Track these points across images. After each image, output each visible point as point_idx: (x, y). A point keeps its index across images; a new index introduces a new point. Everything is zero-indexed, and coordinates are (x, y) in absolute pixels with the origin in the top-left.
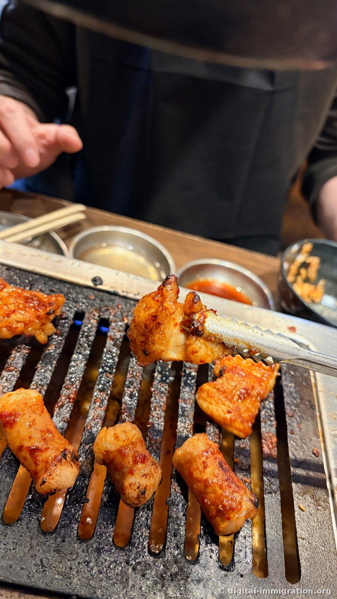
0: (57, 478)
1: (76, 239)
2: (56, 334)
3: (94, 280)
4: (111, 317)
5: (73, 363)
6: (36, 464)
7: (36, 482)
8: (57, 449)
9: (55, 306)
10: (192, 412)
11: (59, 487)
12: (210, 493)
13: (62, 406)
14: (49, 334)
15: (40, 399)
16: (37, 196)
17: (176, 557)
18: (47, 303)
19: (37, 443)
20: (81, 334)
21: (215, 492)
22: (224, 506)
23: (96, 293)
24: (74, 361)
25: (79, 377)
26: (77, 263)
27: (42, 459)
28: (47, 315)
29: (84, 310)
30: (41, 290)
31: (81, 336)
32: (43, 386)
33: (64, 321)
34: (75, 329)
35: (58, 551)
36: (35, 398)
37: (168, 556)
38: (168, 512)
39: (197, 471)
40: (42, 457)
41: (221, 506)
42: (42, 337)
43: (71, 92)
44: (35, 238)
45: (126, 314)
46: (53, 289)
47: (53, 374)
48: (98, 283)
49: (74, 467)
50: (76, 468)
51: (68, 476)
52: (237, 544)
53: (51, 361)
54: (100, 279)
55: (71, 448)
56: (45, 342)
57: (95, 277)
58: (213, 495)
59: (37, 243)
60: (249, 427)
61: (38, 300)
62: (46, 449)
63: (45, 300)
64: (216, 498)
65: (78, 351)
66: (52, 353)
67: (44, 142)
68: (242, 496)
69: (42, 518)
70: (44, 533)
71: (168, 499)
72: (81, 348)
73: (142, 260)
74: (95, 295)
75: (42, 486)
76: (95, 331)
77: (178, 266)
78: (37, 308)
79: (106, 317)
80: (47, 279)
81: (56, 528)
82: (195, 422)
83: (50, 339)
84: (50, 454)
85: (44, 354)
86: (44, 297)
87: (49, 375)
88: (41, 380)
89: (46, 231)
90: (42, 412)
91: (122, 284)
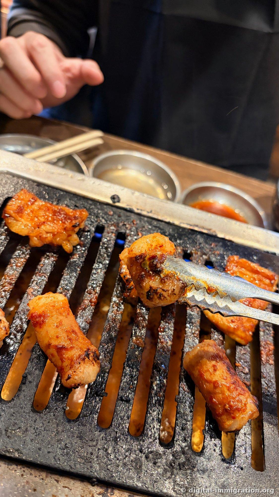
0: (81, 375)
1: (95, 161)
2: (79, 244)
3: (113, 198)
4: (128, 232)
5: (94, 271)
6: (62, 361)
7: (62, 377)
8: (81, 349)
9: (80, 219)
10: (198, 320)
11: (82, 382)
12: (219, 393)
13: (84, 309)
14: (74, 245)
15: (66, 302)
16: (62, 124)
17: (184, 449)
18: (73, 216)
19: (63, 342)
20: (102, 246)
21: (223, 393)
22: (231, 406)
23: (114, 209)
24: (95, 269)
25: (99, 284)
26: (98, 182)
27: (68, 357)
28: (73, 228)
29: (104, 224)
30: (67, 206)
31: (101, 247)
32: (68, 290)
33: (86, 233)
34: (96, 241)
35: (81, 438)
36: (62, 301)
37: (177, 448)
38: (177, 408)
39: (208, 373)
40: (67, 355)
41: (228, 405)
42: (67, 247)
43: (93, 32)
44: (60, 159)
45: (140, 229)
46: (77, 205)
47: (77, 280)
48: (116, 200)
49: (96, 365)
50: (97, 367)
51: (90, 373)
52: (238, 440)
53: (75, 269)
54: (118, 197)
55: (93, 348)
56: (70, 251)
57: (114, 196)
58: (221, 395)
59: (61, 164)
60: (250, 335)
61: (65, 213)
62: (72, 348)
63: (71, 214)
64: (223, 398)
65: (99, 261)
66: (76, 261)
67: (69, 75)
68: (247, 398)
69: (67, 408)
70: (69, 421)
71: (177, 397)
72: (101, 258)
73: (151, 182)
74: (113, 212)
75: (68, 381)
76: (113, 244)
77: (183, 189)
78: (63, 221)
79: (123, 231)
80: (72, 195)
81: (79, 417)
82: (201, 328)
83: (75, 249)
84: (75, 353)
85: (69, 262)
86: (70, 211)
87: (73, 281)
88: (67, 285)
89: (70, 153)
90: (68, 314)
91: (137, 203)
